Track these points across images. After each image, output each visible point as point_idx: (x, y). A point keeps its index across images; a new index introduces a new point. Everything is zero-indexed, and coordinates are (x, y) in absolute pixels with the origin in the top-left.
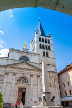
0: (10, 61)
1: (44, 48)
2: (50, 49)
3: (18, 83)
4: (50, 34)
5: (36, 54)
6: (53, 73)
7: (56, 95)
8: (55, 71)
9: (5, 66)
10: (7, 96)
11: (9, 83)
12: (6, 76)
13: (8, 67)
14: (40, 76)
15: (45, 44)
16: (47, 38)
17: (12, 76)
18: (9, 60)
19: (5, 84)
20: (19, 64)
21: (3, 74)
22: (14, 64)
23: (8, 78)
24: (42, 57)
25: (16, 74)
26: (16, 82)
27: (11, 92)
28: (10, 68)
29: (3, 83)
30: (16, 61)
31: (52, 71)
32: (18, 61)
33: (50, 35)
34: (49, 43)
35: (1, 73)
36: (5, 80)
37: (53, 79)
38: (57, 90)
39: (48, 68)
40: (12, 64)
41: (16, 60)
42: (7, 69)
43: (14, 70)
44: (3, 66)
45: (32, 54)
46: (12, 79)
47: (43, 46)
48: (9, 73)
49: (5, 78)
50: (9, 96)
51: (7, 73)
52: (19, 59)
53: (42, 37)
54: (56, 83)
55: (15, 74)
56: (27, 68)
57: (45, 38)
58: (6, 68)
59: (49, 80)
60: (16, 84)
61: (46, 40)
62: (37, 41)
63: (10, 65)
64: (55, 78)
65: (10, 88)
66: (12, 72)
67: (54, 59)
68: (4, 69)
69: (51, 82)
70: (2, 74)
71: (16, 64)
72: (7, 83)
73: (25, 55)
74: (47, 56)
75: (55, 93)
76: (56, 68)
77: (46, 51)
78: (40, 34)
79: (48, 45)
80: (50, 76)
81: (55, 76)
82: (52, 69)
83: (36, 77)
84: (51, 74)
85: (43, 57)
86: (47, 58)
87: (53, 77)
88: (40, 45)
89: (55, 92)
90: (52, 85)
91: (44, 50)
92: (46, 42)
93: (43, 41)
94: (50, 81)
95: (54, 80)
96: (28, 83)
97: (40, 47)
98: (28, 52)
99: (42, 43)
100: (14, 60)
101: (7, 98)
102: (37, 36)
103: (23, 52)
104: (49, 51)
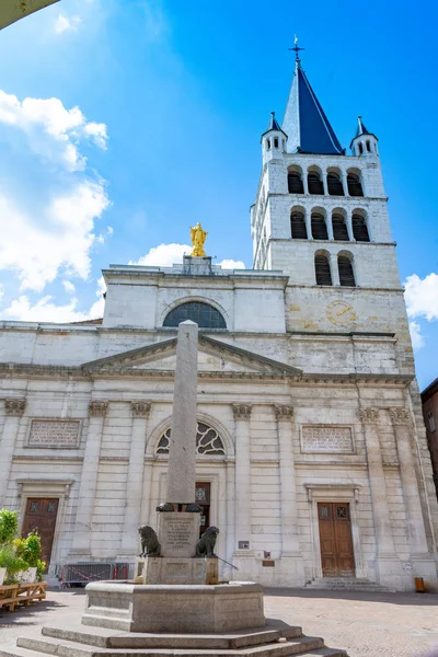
0: (114, 336)
1: (320, 233)
2: (362, 234)
3: (161, 456)
4: (365, 132)
5: (264, 279)
6: (382, 384)
7: (409, 518)
8: (396, 372)
9: (87, 372)
10: (108, 527)
11: (115, 459)
12: (96, 422)
13: (102, 376)
14: (291, 413)
15: (328, 204)
16: (344, 165)
17: (128, 422)
18: (104, 336)
19: (90, 466)
20: (159, 353)
21: (80, 411)
22: (131, 355)
23: (108, 430)
24: (306, 291)
25: (148, 409)
26: (152, 451)
27: (126, 505)
28: (111, 376)
29: (82, 460)
30: (145, 337)
31: (376, 371)
32: (159, 331)
33: (363, 140)
34: (356, 189)
35: (70, 409)
36: (92, 447)
37: (384, 420)
38: (413, 489)
39: (349, 355)
40: (120, 358)
41: (143, 331)
42: (100, 384)
43: (136, 389)
44: (74, 369)
45: (237, 285)
46: (127, 439)
47: (318, 218)
48: (111, 406)
49: (91, 436)
50: (117, 528)
51: (98, 409)
52: (160, 325)
53: (306, 163)
54: (404, 446)
55: (141, 409)
56: (210, 368)
57: (324, 163)
58: (92, 380)
59: (358, 428)
60: (155, 460)
61: (334, 176)
62: (270, 195)
63: (109, 361)
64: (398, 415)
65: (119, 486)
66: (128, 396)
67: (390, 297)
68: (83, 386)
69: (372, 443)
70: (74, 414)
71: (144, 351)
72: (102, 459)
73: (194, 293)
74: (348, 276)
75: (402, 507)
76: (409, 350)
77: (334, 249)
78: (294, 142)
79: (349, 205)
80: (366, 405)
81: (399, 404)
82: (378, 360)
83: (271, 418)
84: (369, 393)
85: (315, 291)
86: (348, 294)
87: (382, 412)
88: (297, 218)
89: (401, 499)
90: (375, 457)
91: (321, 245)
92: (336, 190)
93: (316, 188)
94: (360, 437)
95: (389, 429)
96: (220, 457)
97: (298, 232)
98: (212, 277)
99: (309, 203)
100: (134, 331)
101: (107, 536)
102: (273, 162)
103: (186, 276)
104: (356, 249)
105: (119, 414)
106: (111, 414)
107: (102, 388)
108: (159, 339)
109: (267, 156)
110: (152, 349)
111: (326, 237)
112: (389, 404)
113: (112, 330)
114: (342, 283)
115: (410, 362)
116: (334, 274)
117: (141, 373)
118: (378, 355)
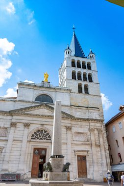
0: (20, 103)
1: (79, 78)
2: (91, 80)
3: (32, 140)
4: (92, 53)
5: (65, 90)
6: (96, 122)
7: (102, 160)
8: (99, 119)
9: (11, 113)
10: (14, 162)
11: (18, 141)
12: (13, 129)
13: (15, 114)
14: (71, 129)
15: (82, 71)
16: (87, 61)
17: (23, 129)
18: (17, 102)
19: (10, 142)
20: (33, 109)
21: (8, 125)
22: (25, 109)
23: (16, 131)
24: (75, 94)
25: (29, 125)
26: (29, 138)
27: (21, 155)
28: (18, 115)
29: (7, 140)
30: (29, 104)
31: (94, 118)
32: (33, 102)
33: (92, 55)
34: (89, 68)
35: (4, 124)
36: (11, 137)
37: (96, 132)
38: (103, 152)
39: (87, 113)
40: (21, 109)
41: (29, 102)
42: (15, 117)
43: (26, 119)
44: (7, 112)
45: (57, 91)
46: (22, 134)
47: (79, 74)
48: (18, 124)
49: (11, 133)
50: (17, 162)
51: (13, 125)
52: (34, 100)
53: (76, 59)
54: (101, 140)
55: (27, 125)
56: (48, 114)
57: (81, 60)
58: (12, 116)
59: (89, 134)
60: (30, 141)
61: (84, 64)
62: (67, 67)
63: (18, 110)
64: (99, 131)
65: (19, 149)
66: (23, 121)
67: (98, 98)
68: (9, 117)
69: (93, 139)
70: (6, 126)
71: (29, 108)
72: (14, 140)
73: (45, 92)
74: (87, 92)
75: (100, 157)
76: (102, 113)
77: (83, 83)
78: (73, 53)
79: (87, 72)
80: (91, 127)
81: (100, 128)
82: (94, 115)
83: (65, 130)
84: (92, 124)
85: (78, 94)
86: (87, 96)
87: (96, 130)
88: (74, 74)
89: (100, 155)
90: (93, 143)
91: (80, 82)
92: (84, 67)
93: (79, 66)
94: (89, 137)
95: (97, 135)
96: (50, 141)
97: (74, 78)
98: (50, 88)
99: (77, 70)
100: (26, 102)
101: (14, 165)
102: (68, 58)
103: (42, 87)
104: (89, 84)
105: (20, 127)
106: (17, 126)
107: (15, 118)
108: (34, 105)
109: (66, 56)
110: (32, 107)
111: (81, 80)
112: (97, 127)
113: (19, 101)
114: (85, 93)
115: (103, 116)
116: (83, 90)
117: (28, 114)
118: (95, 114)
